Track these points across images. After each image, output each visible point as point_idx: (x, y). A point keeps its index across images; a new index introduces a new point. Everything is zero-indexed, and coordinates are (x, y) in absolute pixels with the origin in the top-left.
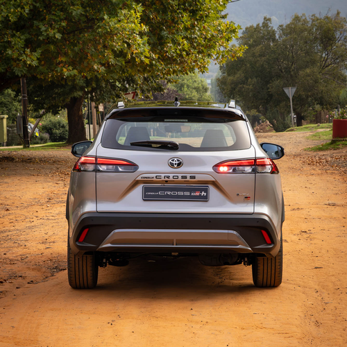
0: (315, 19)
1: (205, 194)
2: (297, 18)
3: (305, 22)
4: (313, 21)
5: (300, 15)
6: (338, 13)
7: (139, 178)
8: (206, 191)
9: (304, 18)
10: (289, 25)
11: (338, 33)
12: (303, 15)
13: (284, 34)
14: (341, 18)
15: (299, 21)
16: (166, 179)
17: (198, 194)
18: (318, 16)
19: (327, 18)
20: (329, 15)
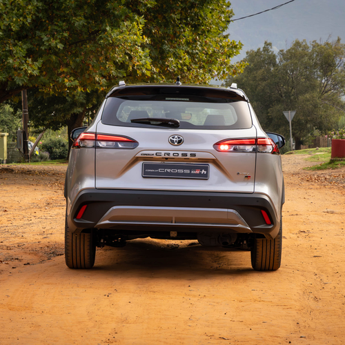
0: (315, 45)
1: (205, 172)
2: (297, 44)
3: (306, 47)
4: (314, 47)
5: (301, 41)
6: (339, 40)
7: (139, 155)
8: (207, 169)
9: (304, 44)
10: (289, 50)
11: (339, 60)
12: (304, 40)
13: (284, 59)
14: (342, 45)
15: (300, 46)
16: (167, 156)
17: (198, 172)
18: (318, 42)
19: (328, 44)
20: (330, 41)
